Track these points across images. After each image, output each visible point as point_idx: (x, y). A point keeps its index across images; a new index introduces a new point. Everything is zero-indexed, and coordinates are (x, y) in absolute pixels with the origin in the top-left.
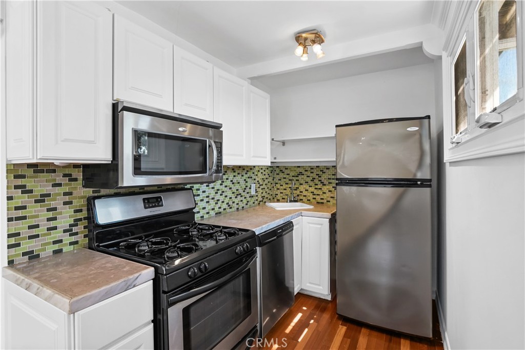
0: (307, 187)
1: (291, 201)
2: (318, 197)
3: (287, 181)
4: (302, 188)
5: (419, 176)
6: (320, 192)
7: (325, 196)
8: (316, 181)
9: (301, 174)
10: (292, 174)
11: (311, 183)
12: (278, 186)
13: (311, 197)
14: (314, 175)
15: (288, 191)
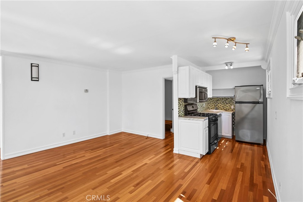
0: (221, 105)
1: (215, 109)
2: (224, 108)
3: (213, 103)
4: (219, 105)
5: (260, 101)
6: (226, 106)
7: (227, 108)
8: (224, 103)
9: (218, 100)
10: (215, 100)
11: (222, 103)
12: (210, 104)
13: (222, 108)
14: (223, 101)
15: (214, 106)
